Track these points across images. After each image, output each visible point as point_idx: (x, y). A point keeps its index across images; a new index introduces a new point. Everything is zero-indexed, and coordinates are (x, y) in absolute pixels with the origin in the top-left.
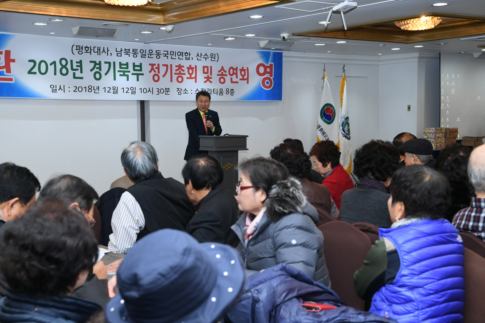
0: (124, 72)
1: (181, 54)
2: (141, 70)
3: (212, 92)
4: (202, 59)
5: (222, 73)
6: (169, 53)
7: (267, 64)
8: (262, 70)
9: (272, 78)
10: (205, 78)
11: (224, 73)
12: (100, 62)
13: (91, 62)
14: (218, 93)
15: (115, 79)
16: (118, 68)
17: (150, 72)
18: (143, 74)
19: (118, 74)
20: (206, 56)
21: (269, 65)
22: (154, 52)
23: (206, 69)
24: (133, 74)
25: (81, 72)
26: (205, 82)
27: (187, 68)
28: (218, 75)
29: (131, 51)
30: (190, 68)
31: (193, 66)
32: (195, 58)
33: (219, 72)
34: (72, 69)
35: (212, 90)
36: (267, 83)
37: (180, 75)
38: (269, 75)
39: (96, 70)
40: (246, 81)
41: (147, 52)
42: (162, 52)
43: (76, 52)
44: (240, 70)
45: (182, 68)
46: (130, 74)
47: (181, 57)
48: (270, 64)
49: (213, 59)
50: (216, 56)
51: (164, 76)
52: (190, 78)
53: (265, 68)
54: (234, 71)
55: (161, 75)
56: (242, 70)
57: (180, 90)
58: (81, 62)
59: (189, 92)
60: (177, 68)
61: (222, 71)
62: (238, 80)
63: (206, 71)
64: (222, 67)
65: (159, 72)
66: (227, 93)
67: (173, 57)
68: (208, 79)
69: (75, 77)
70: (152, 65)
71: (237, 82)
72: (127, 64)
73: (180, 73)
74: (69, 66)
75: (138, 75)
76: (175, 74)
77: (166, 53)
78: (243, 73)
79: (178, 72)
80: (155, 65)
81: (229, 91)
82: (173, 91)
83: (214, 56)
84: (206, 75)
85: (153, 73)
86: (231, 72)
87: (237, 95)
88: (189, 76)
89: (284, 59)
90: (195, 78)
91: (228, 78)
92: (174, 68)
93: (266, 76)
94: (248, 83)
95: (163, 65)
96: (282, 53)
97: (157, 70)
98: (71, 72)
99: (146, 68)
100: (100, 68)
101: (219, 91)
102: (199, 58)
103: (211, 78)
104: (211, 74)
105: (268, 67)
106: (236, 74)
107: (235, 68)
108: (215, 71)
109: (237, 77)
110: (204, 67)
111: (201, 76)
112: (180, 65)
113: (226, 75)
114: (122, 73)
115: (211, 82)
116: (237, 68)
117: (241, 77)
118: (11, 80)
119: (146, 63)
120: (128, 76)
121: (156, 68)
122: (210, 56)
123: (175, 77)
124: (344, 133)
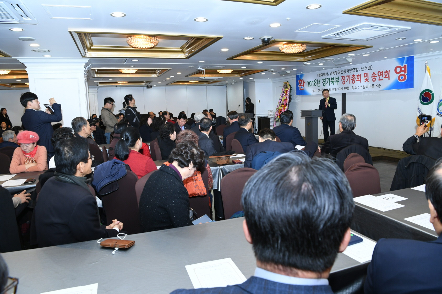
0: (332, 81)
1: (354, 69)
2: (338, 80)
3: (368, 87)
4: (364, 70)
5: (374, 75)
6: (349, 70)
7: (402, 65)
8: (398, 70)
9: (406, 74)
10: (365, 79)
11: (375, 76)
12: (325, 79)
13: (323, 79)
14: (372, 87)
15: (329, 85)
16: (331, 80)
17: (342, 80)
18: (339, 82)
19: (330, 83)
20: (366, 68)
21: (403, 66)
22: (343, 71)
23: (365, 75)
24: (335, 82)
25: (320, 84)
26: (365, 82)
27: (357, 76)
28: (372, 77)
29: (335, 72)
30: (358, 75)
31: (359, 74)
32: (361, 70)
33: (372, 75)
34: (318, 83)
35: (368, 86)
36: (402, 78)
37: (353, 80)
38: (404, 72)
39: (324, 82)
40: (388, 78)
41: (341, 71)
42: (346, 70)
43: (319, 76)
44: (385, 72)
45: (355, 76)
46: (334, 82)
47: (354, 71)
48: (405, 65)
49: (369, 69)
50: (371, 66)
51: (347, 81)
52: (358, 80)
53: (401, 68)
54: (381, 73)
55: (346, 81)
56: (386, 72)
57: (353, 87)
58: (320, 80)
59: (357, 87)
60: (352, 76)
61: (374, 74)
62: (383, 78)
63: (365, 76)
64: (374, 72)
65: (345, 80)
66: (377, 86)
67: (351, 71)
68: (367, 80)
69: (318, 86)
70: (342, 77)
71: (382, 80)
72: (334, 78)
73: (353, 79)
74: (317, 82)
75: (337, 82)
76: (352, 79)
77: (348, 70)
78: (386, 74)
79: (353, 78)
80: (343, 76)
81: (378, 85)
82: (351, 88)
83: (370, 67)
84: (365, 78)
85: (343, 80)
86: (379, 74)
87: (382, 87)
88: (357, 80)
89: (415, 60)
90: (360, 80)
91: (377, 78)
92: (351, 77)
93: (402, 73)
94: (389, 79)
95: (347, 76)
96: (414, 56)
97: (344, 79)
98: (317, 84)
99: (340, 78)
100: (325, 81)
101: (372, 86)
102: (363, 70)
103: (368, 79)
104: (368, 77)
105: (403, 67)
106: (382, 75)
107: (381, 71)
108: (370, 75)
109: (382, 77)
110: (364, 74)
111: (363, 79)
112: (353, 75)
113: (376, 76)
114: (332, 82)
115: (368, 81)
116: (382, 71)
117: (385, 77)
118: (303, 89)
119: (340, 76)
120: (334, 83)
121: (344, 78)
122: (368, 67)
123: (351, 81)
124: (438, 112)
